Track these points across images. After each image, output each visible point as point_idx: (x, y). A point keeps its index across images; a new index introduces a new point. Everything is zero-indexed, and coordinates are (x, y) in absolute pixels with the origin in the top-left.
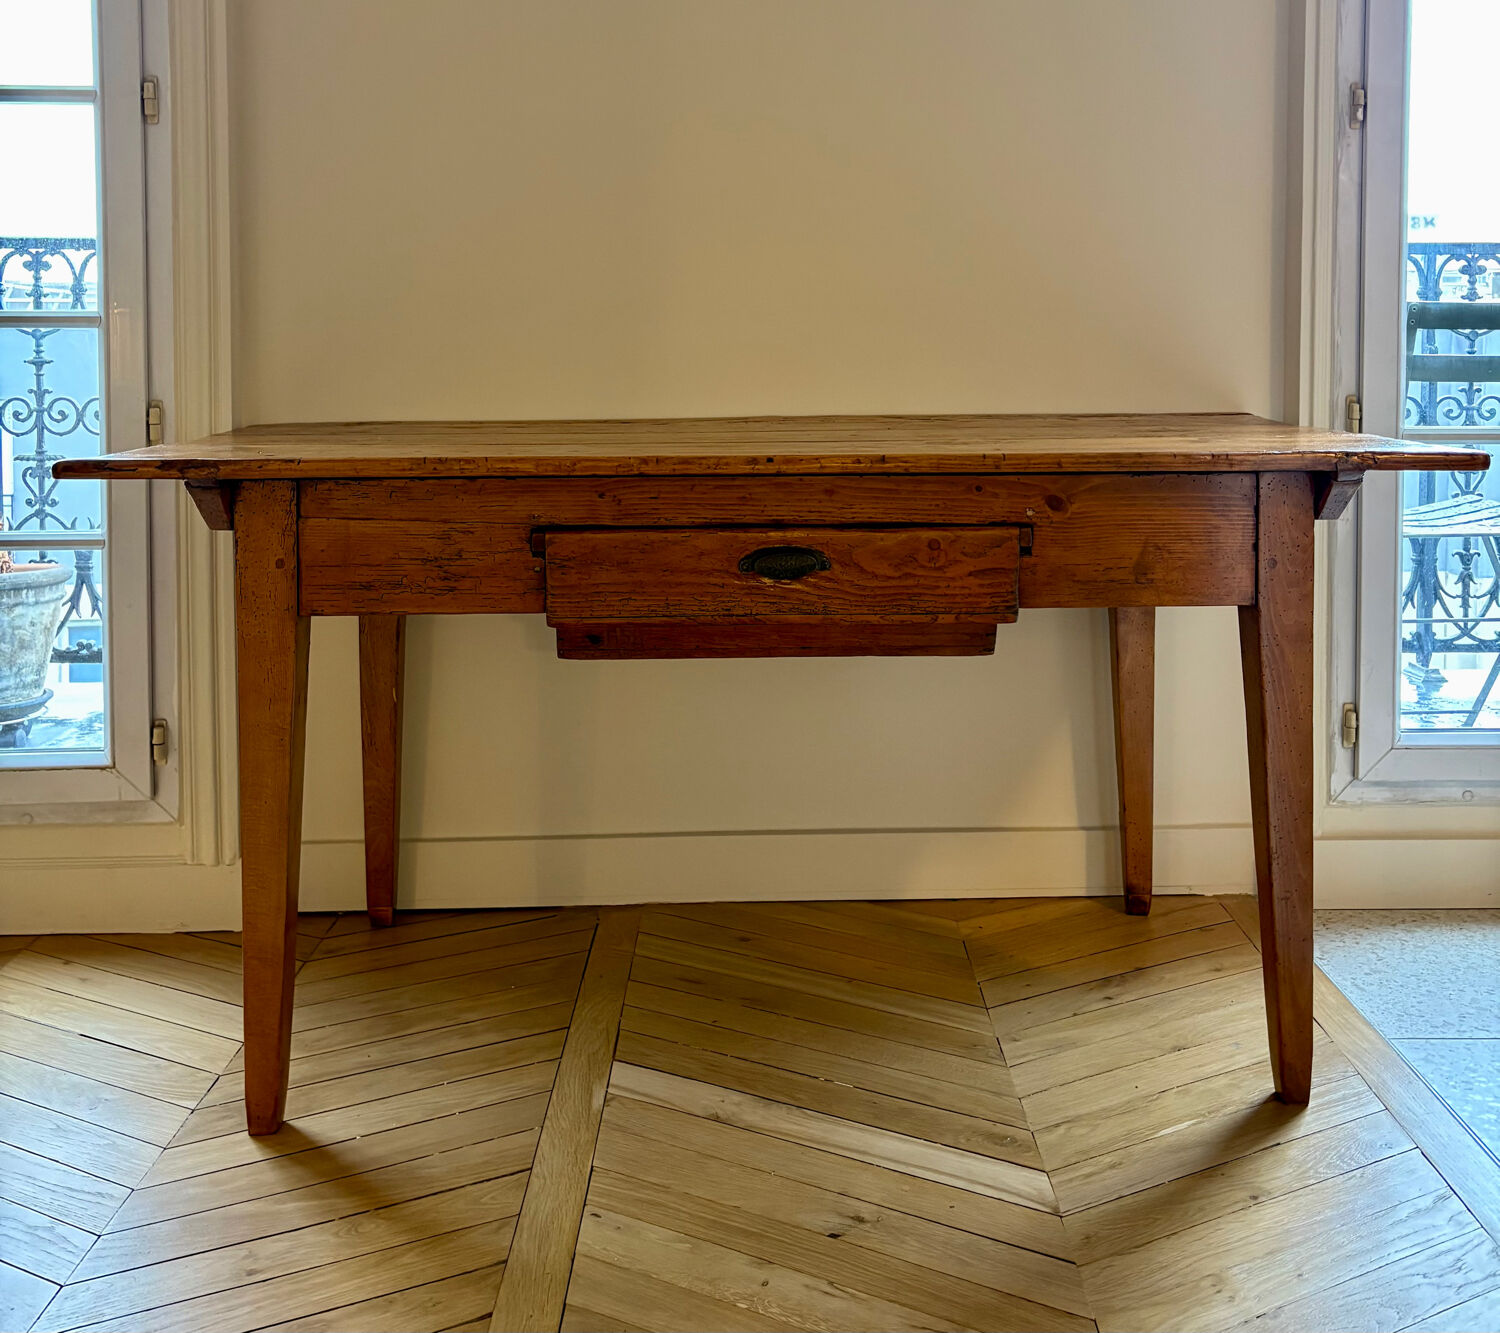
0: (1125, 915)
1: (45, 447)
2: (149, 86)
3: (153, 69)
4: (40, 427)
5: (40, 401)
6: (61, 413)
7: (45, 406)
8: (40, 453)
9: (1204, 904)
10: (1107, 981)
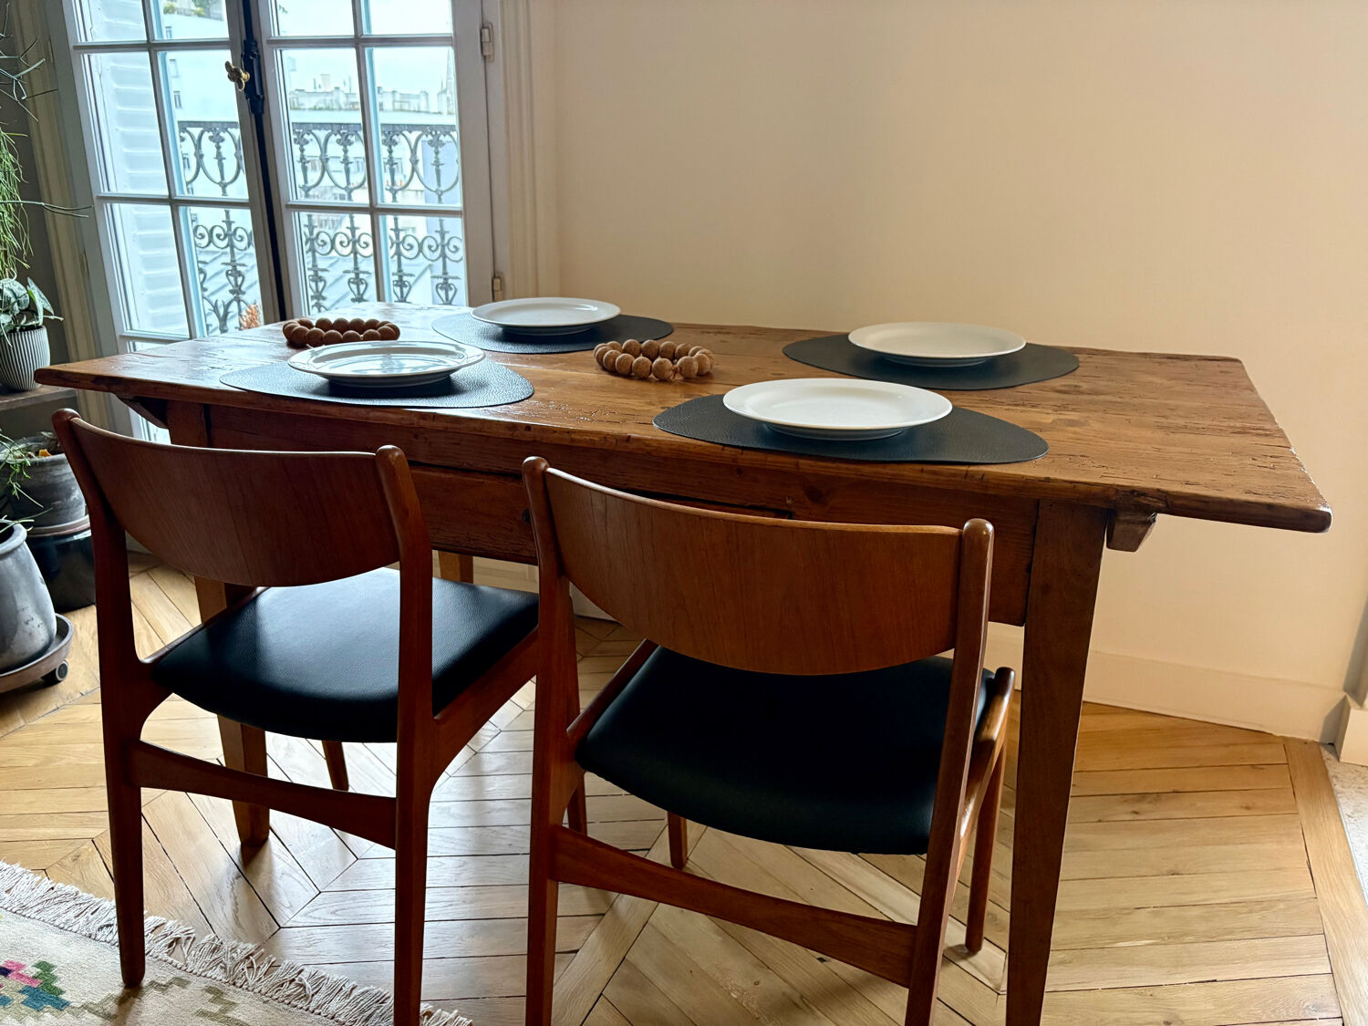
1: (448, 270)
2: (486, 32)
3: (489, 18)
4: (444, 256)
5: (443, 238)
6: (455, 247)
7: (446, 241)
8: (445, 273)
9: (1269, 743)
10: (1143, 796)
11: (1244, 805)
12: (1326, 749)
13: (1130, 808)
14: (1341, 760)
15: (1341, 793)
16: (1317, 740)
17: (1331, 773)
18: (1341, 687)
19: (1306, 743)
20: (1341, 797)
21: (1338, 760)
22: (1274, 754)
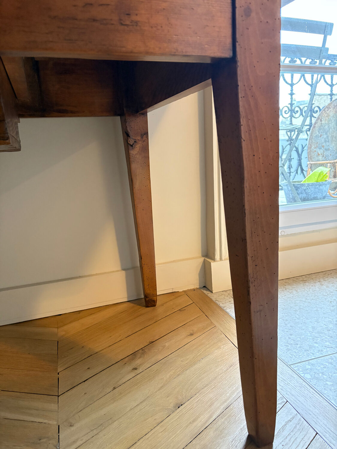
0: (145, 308)
9: (179, 296)
10: (134, 355)
11: (189, 334)
12: (204, 290)
13: (130, 368)
14: (213, 292)
15: (225, 307)
16: (198, 287)
17: (214, 300)
18: (200, 255)
19: (194, 290)
20: (226, 309)
21: (212, 292)
22: (184, 301)
